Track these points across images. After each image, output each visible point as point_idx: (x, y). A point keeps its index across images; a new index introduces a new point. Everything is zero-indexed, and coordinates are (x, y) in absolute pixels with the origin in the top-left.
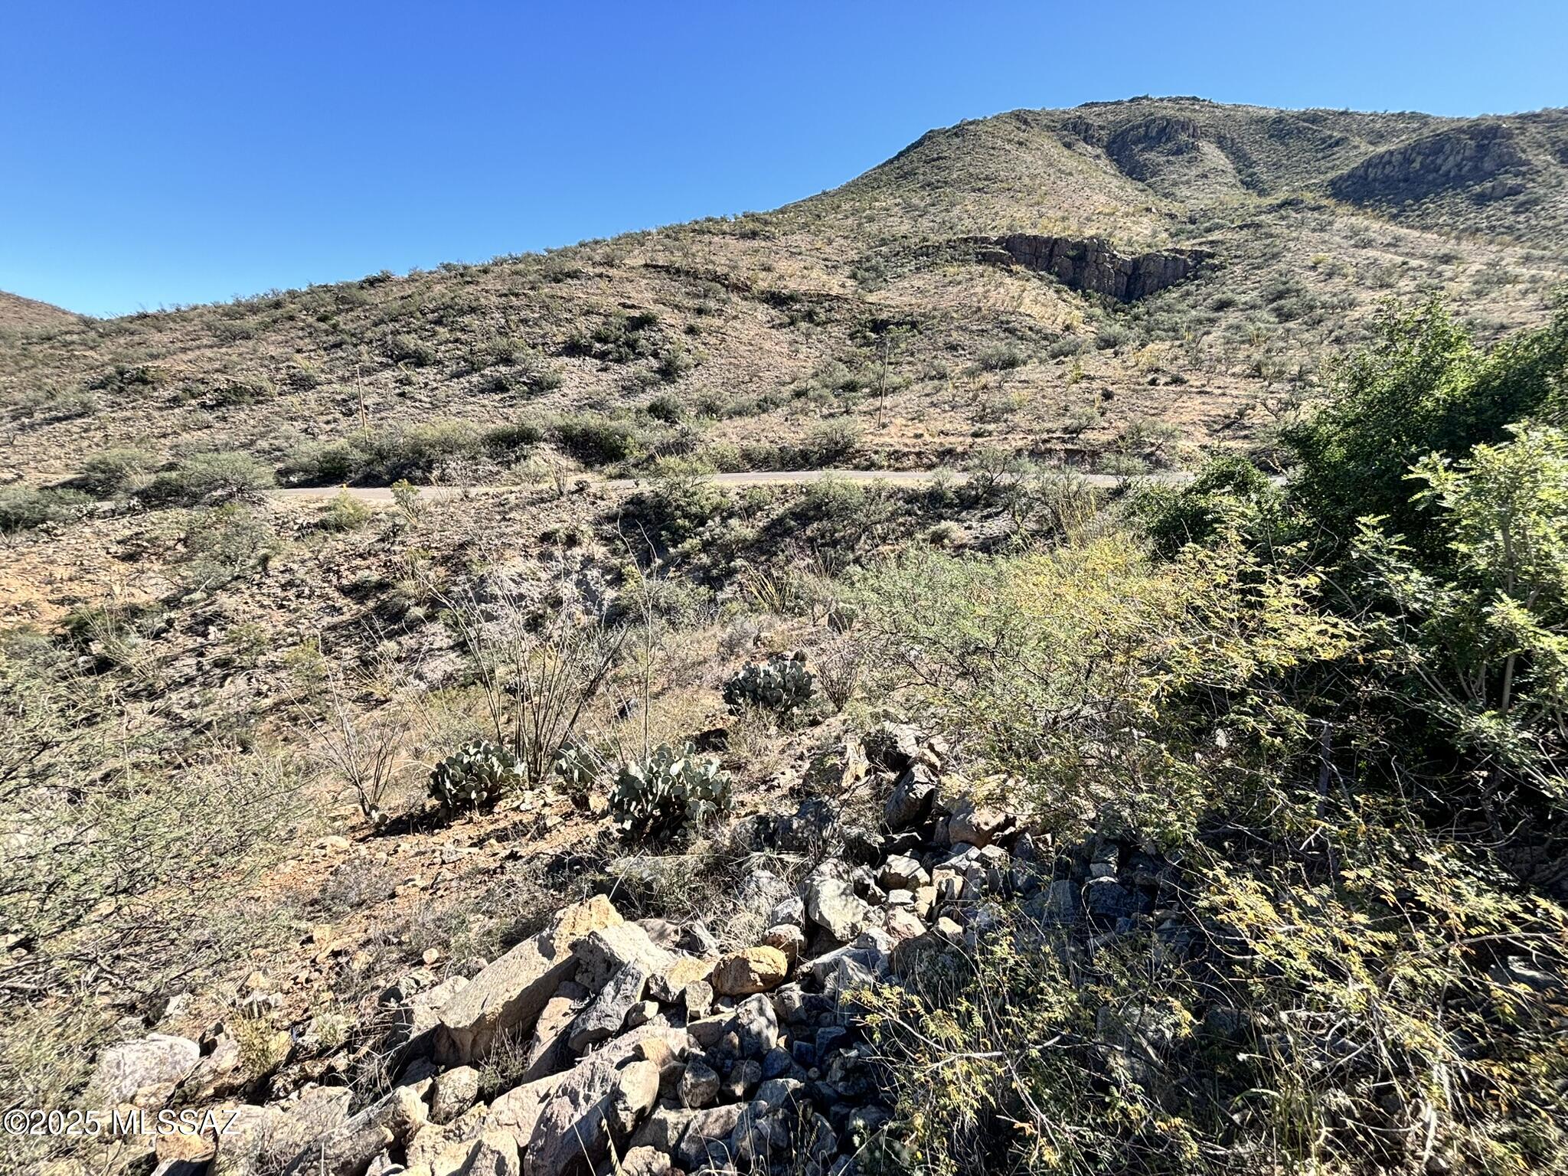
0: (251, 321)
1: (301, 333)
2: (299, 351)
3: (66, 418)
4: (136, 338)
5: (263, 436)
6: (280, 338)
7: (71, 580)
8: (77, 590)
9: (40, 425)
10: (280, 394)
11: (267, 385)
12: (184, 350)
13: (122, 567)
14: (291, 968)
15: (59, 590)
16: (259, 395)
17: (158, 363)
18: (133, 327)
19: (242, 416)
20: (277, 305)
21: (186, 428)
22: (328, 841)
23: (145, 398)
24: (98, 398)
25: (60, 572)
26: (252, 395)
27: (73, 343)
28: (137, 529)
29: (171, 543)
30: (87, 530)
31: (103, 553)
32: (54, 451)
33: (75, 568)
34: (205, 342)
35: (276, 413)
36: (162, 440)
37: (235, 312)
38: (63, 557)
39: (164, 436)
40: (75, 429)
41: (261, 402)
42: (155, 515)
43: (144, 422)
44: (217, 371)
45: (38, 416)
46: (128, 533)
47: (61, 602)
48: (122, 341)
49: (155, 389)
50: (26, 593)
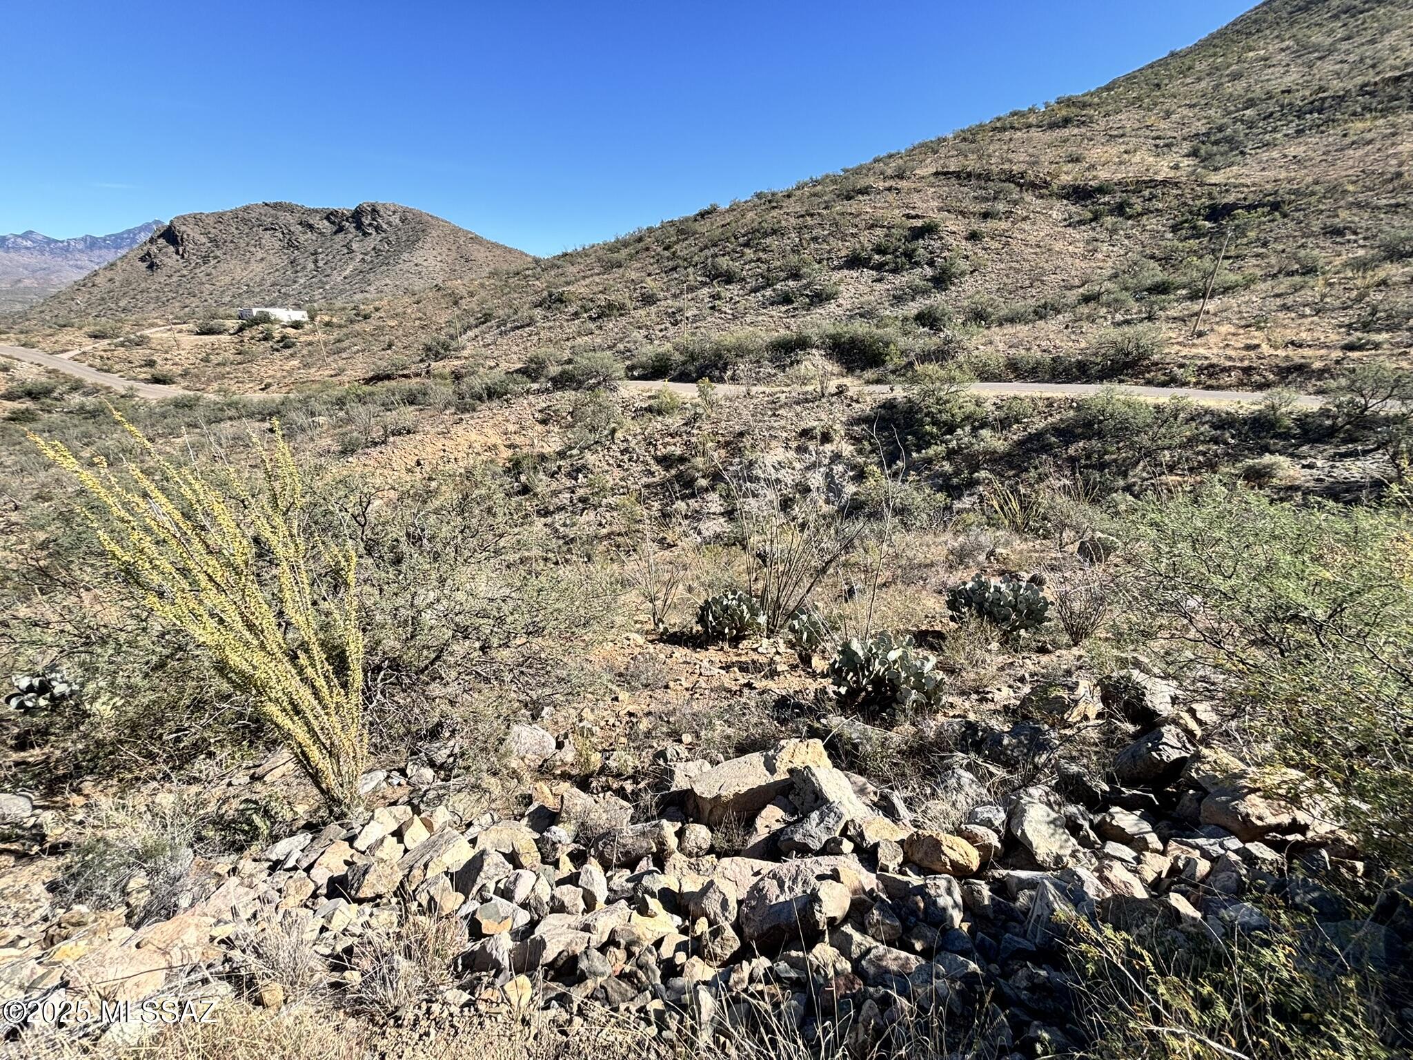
0: (624, 253)
1: (652, 261)
2: (649, 275)
3: (522, 327)
4: (560, 271)
5: (621, 340)
6: (639, 265)
7: (515, 433)
8: (517, 440)
9: (509, 331)
10: (634, 309)
11: (627, 301)
12: (584, 278)
13: (539, 427)
14: (605, 713)
15: (510, 439)
16: (622, 309)
17: (570, 288)
18: (559, 263)
19: (611, 325)
20: (640, 240)
21: (579, 334)
22: (633, 636)
23: (560, 313)
24: (538, 313)
25: (512, 428)
26: (618, 310)
27: (529, 276)
28: (549, 403)
29: (564, 414)
30: (525, 401)
31: (532, 417)
32: (515, 349)
33: (518, 426)
35: (630, 323)
36: (567, 343)
37: (613, 248)
38: (513, 418)
39: (568, 339)
40: (525, 334)
41: (623, 315)
42: (559, 394)
43: (559, 330)
44: (600, 292)
45: (509, 325)
46: (544, 405)
47: (509, 447)
48: (553, 273)
49: (566, 307)
50: (495, 439)
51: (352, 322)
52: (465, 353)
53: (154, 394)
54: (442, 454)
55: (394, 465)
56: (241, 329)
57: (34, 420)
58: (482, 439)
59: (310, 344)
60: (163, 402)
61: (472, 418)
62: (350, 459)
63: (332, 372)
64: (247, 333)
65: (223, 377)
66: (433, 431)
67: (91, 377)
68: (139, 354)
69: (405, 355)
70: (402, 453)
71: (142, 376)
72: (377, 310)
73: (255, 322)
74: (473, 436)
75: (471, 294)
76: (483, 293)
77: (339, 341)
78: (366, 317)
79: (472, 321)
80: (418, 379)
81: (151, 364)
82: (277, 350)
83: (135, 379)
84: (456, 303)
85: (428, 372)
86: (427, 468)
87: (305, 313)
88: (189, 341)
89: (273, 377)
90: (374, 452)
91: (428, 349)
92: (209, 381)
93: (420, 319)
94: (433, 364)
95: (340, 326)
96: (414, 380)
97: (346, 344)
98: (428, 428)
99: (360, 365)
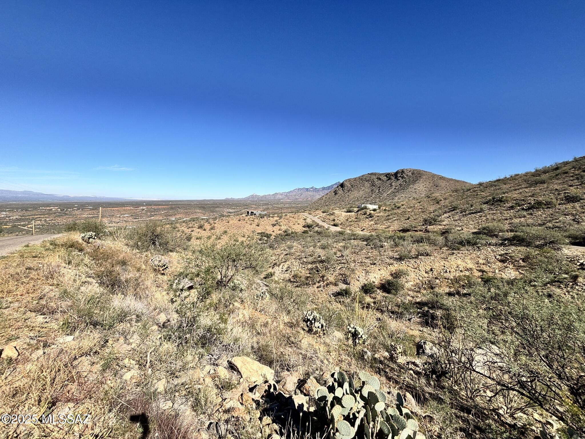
0: (544, 177)
1: (571, 178)
2: (570, 186)
3: (475, 213)
4: (497, 187)
5: (550, 221)
6: (560, 182)
7: (483, 264)
8: (485, 268)
9: (468, 215)
10: (559, 204)
11: (554, 200)
12: (516, 190)
13: (500, 264)
15: (480, 267)
16: (549, 205)
17: (506, 195)
18: (495, 184)
19: (540, 213)
20: (557, 169)
21: (515, 217)
23: (501, 207)
24: (485, 206)
25: (481, 261)
26: (545, 205)
27: (477, 190)
28: (506, 252)
29: (518, 259)
30: (489, 249)
31: (494, 258)
32: (471, 222)
33: (485, 261)
34: (523, 186)
35: (557, 212)
36: (506, 221)
37: (537, 173)
38: (482, 257)
39: (506, 219)
40: (477, 216)
41: (549, 208)
42: (513, 248)
43: (499, 215)
44: (530, 196)
45: (467, 212)
46: (503, 252)
47: (480, 271)
48: (492, 189)
49: (505, 204)
50: (470, 265)
51: (393, 209)
52: (444, 223)
53: (333, 229)
54: (443, 268)
55: (420, 268)
56: (358, 211)
57: (307, 233)
58: (464, 264)
59: (378, 216)
60: (336, 232)
61: (459, 253)
62: (402, 262)
63: (385, 227)
64: (359, 212)
65: (351, 226)
66: (439, 256)
67: (321, 223)
68: (332, 217)
69: (416, 221)
70: (425, 263)
71: (332, 224)
72: (403, 205)
73: (363, 209)
74: (459, 262)
75: (445, 199)
76: (451, 199)
77: (389, 216)
78: (398, 208)
79: (447, 210)
80: (421, 232)
81: (334, 220)
82: (368, 218)
83: (329, 224)
84: (438, 203)
85: (426, 230)
86: (435, 273)
87: (377, 206)
88: (344, 214)
89: (365, 227)
90: (412, 261)
91: (425, 220)
92: (347, 226)
93: (421, 209)
94: (429, 227)
95: (389, 211)
96: (419, 233)
97: (391, 217)
98: (436, 255)
99: (396, 225)
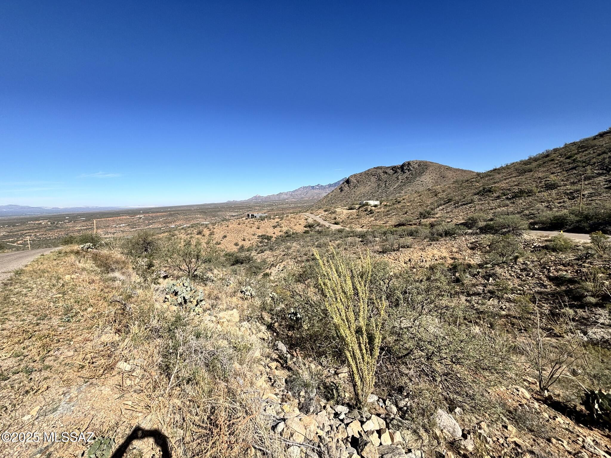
0: (534, 164)
1: (555, 166)
2: (552, 173)
3: (467, 204)
4: (491, 177)
5: (527, 209)
6: (545, 169)
7: (456, 252)
8: (457, 256)
9: (460, 206)
10: (539, 192)
11: (534, 189)
12: (505, 179)
13: (469, 251)
14: (497, 433)
15: (453, 255)
16: (530, 193)
17: (496, 185)
18: (491, 174)
19: (521, 201)
20: (547, 156)
21: (499, 206)
22: (522, 390)
23: (489, 197)
24: (476, 197)
25: (454, 250)
26: (527, 193)
27: (473, 181)
28: (476, 240)
29: (485, 246)
30: (464, 238)
31: (466, 246)
32: (461, 214)
33: (458, 249)
34: (514, 175)
35: (535, 200)
36: (491, 211)
37: (527, 163)
38: (456, 246)
39: (492, 209)
40: (468, 207)
41: (530, 196)
42: (483, 236)
43: (487, 205)
44: (516, 185)
45: (460, 203)
46: (474, 240)
47: (452, 259)
48: (487, 179)
49: (493, 194)
50: (445, 254)
51: (394, 204)
52: (437, 216)
53: (335, 227)
54: (420, 258)
55: (400, 259)
56: (359, 208)
57: (308, 233)
58: (439, 253)
59: (378, 212)
60: (336, 230)
61: (436, 244)
62: (384, 255)
63: (384, 222)
64: (361, 209)
65: (352, 223)
66: (418, 248)
67: (322, 222)
68: (334, 215)
69: (411, 216)
70: (404, 255)
71: (333, 222)
72: (404, 199)
73: (364, 205)
74: (435, 252)
75: (444, 191)
76: (449, 190)
77: (388, 211)
78: (399, 202)
79: (442, 202)
80: (415, 226)
81: (335, 219)
82: (368, 214)
83: (331, 223)
84: (436, 195)
85: (420, 223)
86: (413, 263)
87: (379, 202)
88: (345, 212)
89: (365, 223)
90: (393, 254)
91: (421, 214)
92: (348, 224)
93: (420, 202)
94: (422, 220)
95: (389, 206)
96: (413, 226)
97: (390, 212)
98: (416, 246)
99: (394, 220)
